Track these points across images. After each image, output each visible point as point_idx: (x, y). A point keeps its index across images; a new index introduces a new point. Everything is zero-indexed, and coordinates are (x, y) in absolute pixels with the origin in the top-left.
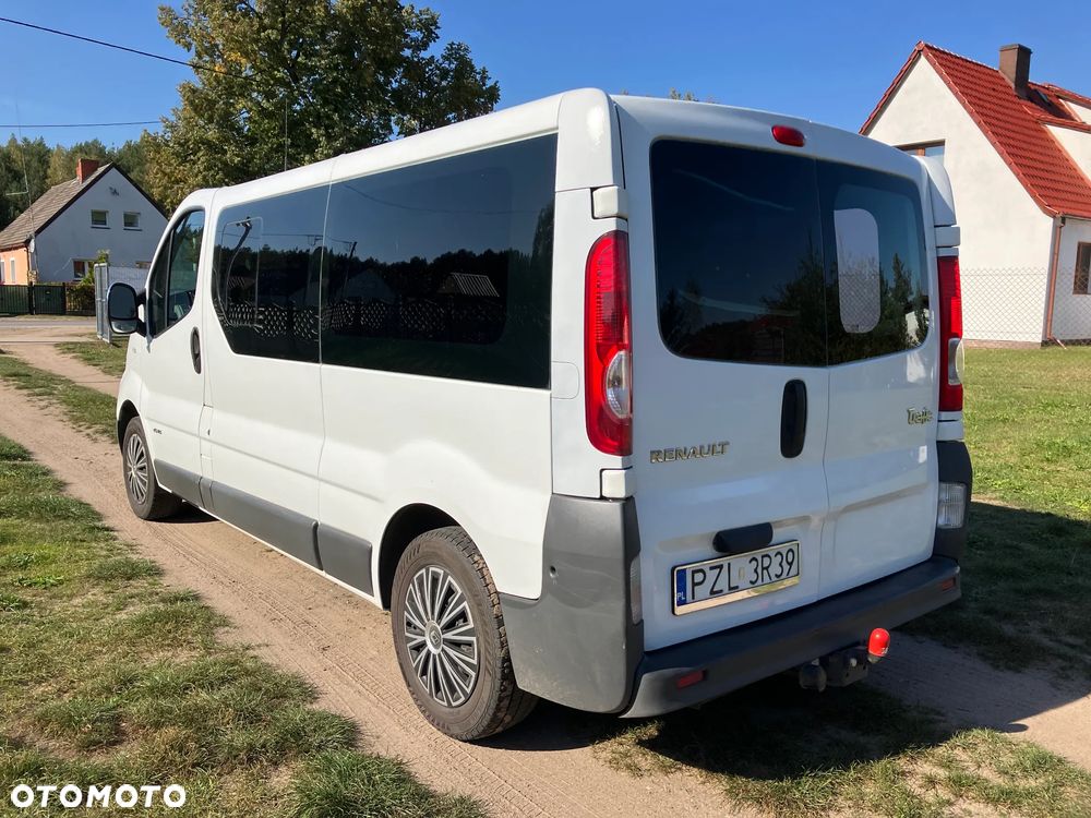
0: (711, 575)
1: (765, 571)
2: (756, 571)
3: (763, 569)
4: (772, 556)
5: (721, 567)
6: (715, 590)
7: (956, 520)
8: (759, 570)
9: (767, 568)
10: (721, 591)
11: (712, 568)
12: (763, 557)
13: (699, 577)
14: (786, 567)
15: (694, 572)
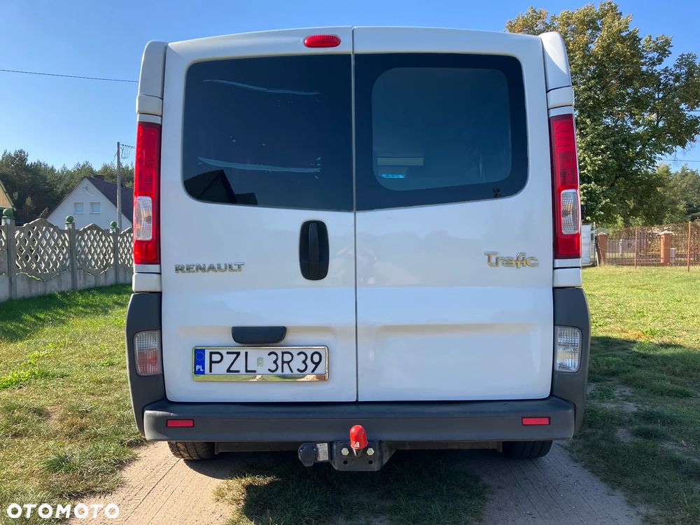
0: (228, 359)
1: (285, 365)
2: (275, 362)
3: (283, 362)
4: (295, 354)
5: (238, 354)
6: (231, 369)
7: (570, 360)
8: (279, 362)
9: (288, 363)
10: (238, 371)
11: (228, 353)
12: (283, 353)
13: (216, 358)
14: (311, 366)
15: (211, 354)
